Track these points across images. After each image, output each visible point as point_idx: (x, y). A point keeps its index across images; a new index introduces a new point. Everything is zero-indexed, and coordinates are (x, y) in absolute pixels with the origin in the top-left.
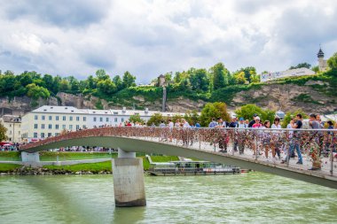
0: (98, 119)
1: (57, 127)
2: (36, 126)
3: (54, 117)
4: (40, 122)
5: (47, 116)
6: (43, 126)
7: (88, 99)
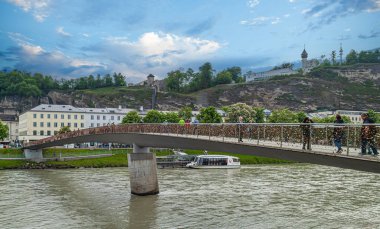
0: (95, 117)
1: (56, 125)
2: (35, 124)
3: (52, 115)
4: (38, 120)
5: (45, 115)
6: (42, 125)
7: (80, 98)
